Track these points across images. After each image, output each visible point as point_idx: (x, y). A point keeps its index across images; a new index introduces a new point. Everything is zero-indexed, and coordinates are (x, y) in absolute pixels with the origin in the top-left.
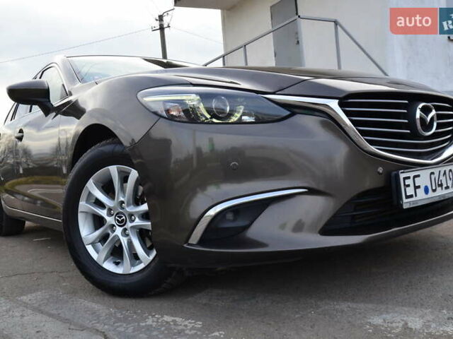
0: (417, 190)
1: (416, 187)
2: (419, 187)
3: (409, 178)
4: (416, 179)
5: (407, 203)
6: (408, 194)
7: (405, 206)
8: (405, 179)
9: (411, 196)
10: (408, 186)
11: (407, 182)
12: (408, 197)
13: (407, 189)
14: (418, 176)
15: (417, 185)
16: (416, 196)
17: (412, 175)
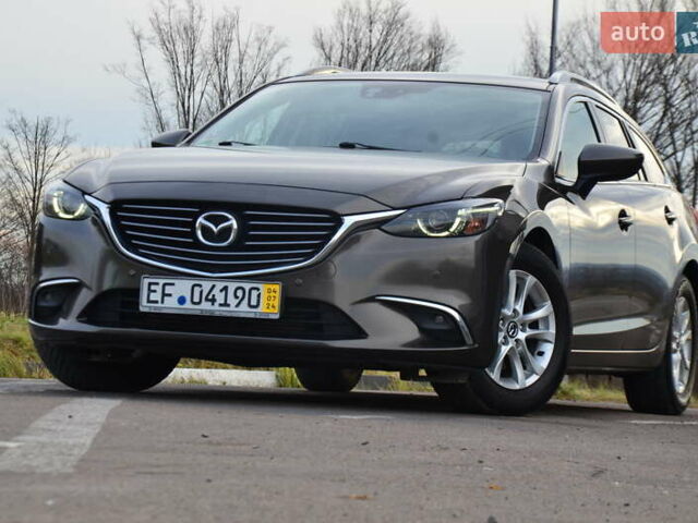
0: (166, 298)
1: (164, 295)
2: (170, 295)
3: (157, 284)
4: (167, 287)
5: (144, 306)
6: (152, 298)
7: (141, 309)
8: (150, 284)
9: (156, 302)
10: (155, 291)
11: (153, 287)
12: (149, 301)
13: (152, 294)
14: (173, 284)
15: (166, 292)
16: (162, 302)
17: (162, 282)
